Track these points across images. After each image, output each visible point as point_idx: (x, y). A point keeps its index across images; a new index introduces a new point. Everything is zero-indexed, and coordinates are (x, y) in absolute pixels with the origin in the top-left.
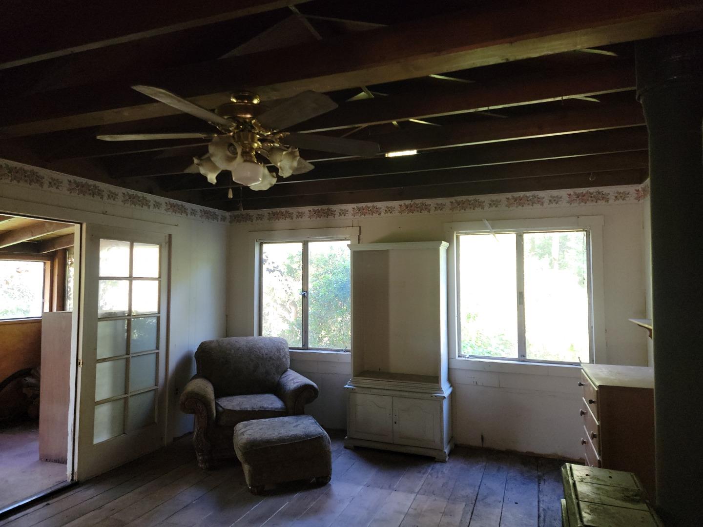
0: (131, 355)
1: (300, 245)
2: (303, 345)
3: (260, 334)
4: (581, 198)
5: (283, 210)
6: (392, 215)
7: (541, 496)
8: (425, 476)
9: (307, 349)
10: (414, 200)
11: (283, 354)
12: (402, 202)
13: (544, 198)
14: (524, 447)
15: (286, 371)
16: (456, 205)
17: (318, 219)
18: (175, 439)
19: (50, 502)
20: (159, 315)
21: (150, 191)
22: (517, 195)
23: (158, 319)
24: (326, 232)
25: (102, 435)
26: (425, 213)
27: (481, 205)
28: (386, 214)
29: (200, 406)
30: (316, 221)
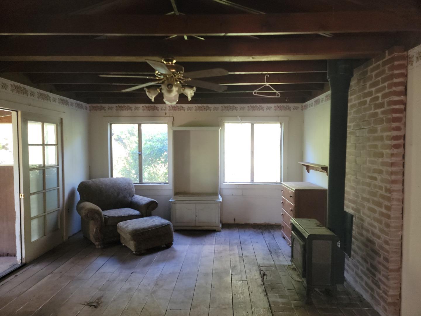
0: (46, 191)
1: (137, 125)
2: (140, 181)
3: (112, 176)
4: (280, 108)
5: (126, 105)
6: (191, 111)
8: (215, 238)
9: (142, 183)
10: (203, 104)
11: (131, 186)
12: (196, 105)
13: (264, 107)
14: (252, 222)
15: (133, 196)
16: (224, 108)
17: (148, 111)
18: (69, 237)
19: (16, 274)
20: (58, 166)
21: (51, 91)
22: (253, 105)
23: (58, 169)
24: (153, 119)
25: (35, 238)
26: (208, 111)
27: (236, 109)
28: (188, 111)
29: (96, 215)
30: (147, 113)
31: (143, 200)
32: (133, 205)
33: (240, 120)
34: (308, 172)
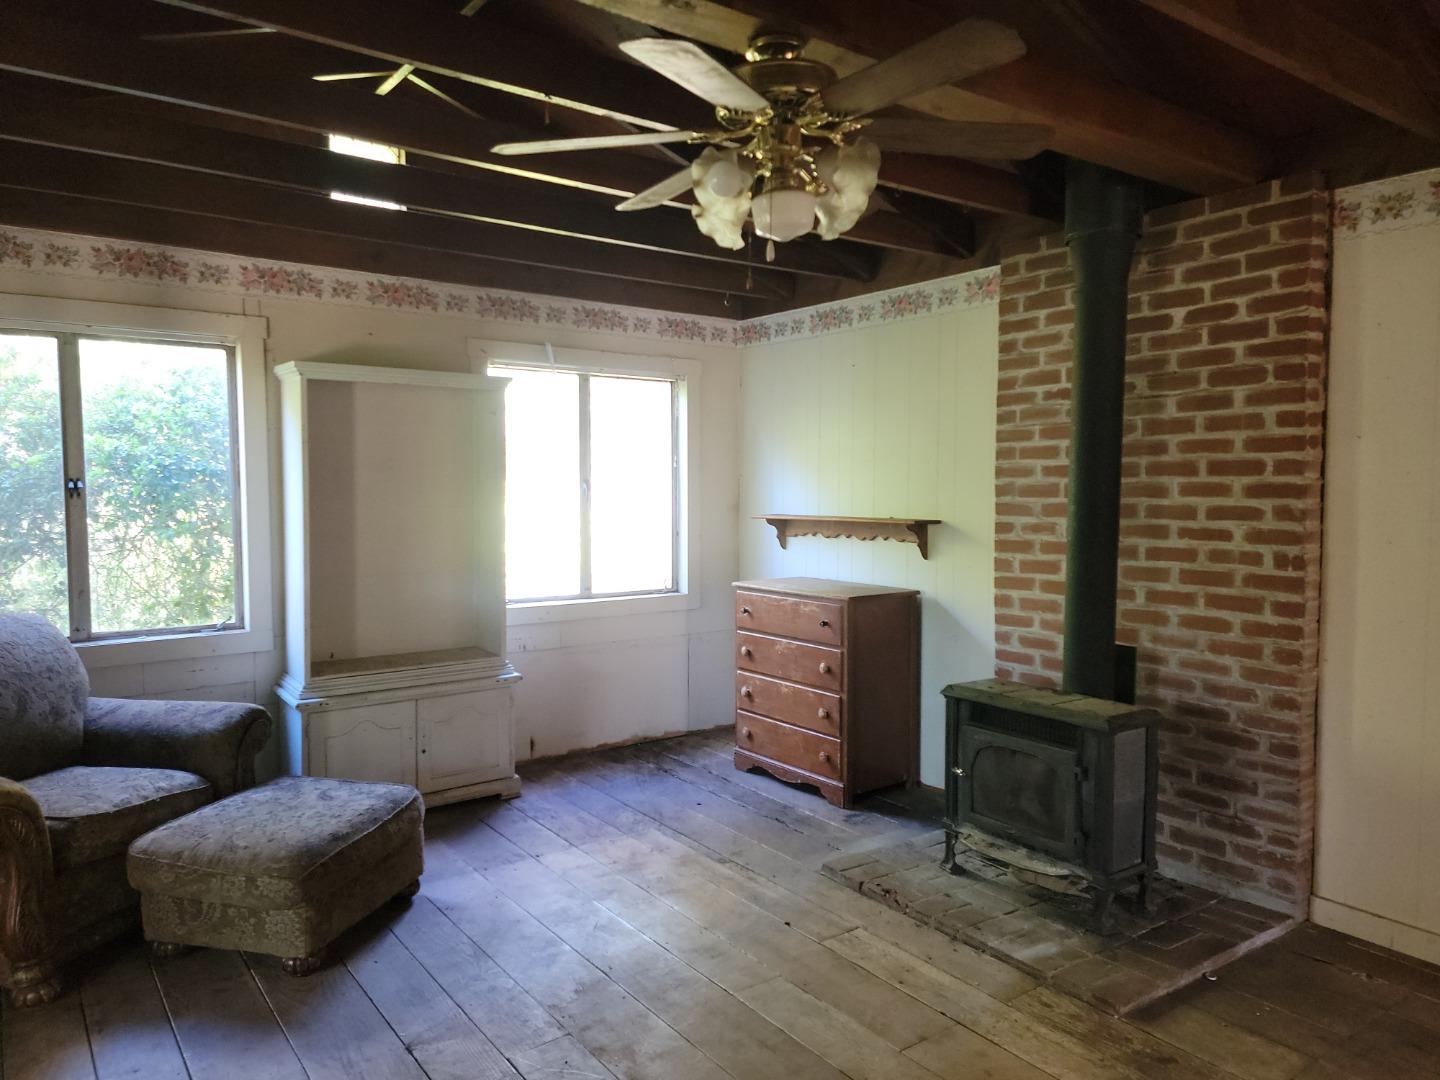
2: (76, 629)
4: (675, 328)
6: (349, 301)
8: (532, 822)
9: (88, 639)
10: (406, 279)
12: (374, 277)
13: (629, 319)
14: (594, 739)
15: (83, 703)
16: (488, 304)
17: (129, 277)
26: (426, 310)
27: (532, 313)
28: (336, 298)
33: (552, 359)
34: (784, 545)
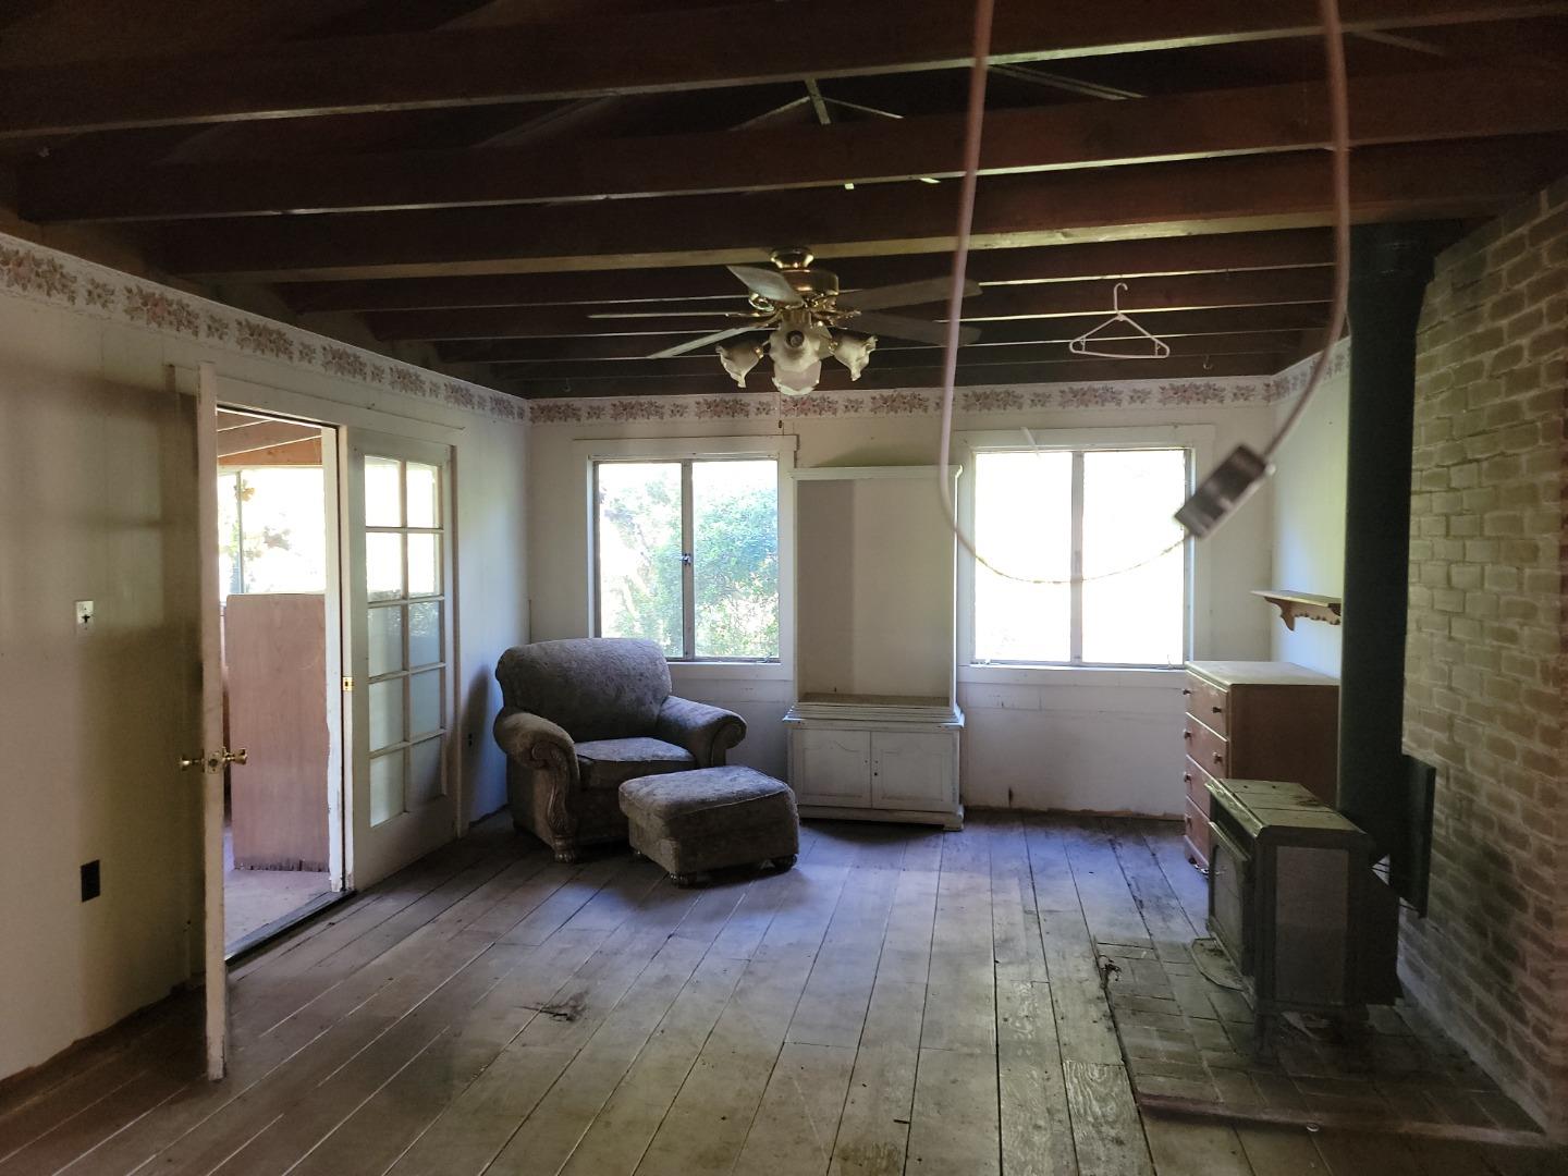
0: (411, 672)
1: (678, 467)
2: (686, 653)
3: (598, 633)
4: (1183, 395)
5: (644, 399)
6: (857, 415)
7: (1122, 863)
8: (939, 850)
9: (693, 660)
10: (899, 389)
11: (661, 669)
12: (876, 393)
13: (1122, 392)
14: (1076, 804)
15: (666, 698)
16: (973, 400)
17: (715, 418)
18: (473, 824)
19: (333, 920)
20: (441, 598)
21: (426, 365)
22: (1077, 385)
23: (441, 605)
24: (732, 443)
25: (379, 816)
26: (917, 412)
27: (1016, 401)
28: (847, 414)
29: (557, 755)
30: (711, 423)
31: (697, 713)
32: (664, 729)
33: (1032, 440)
34: (1291, 626)
